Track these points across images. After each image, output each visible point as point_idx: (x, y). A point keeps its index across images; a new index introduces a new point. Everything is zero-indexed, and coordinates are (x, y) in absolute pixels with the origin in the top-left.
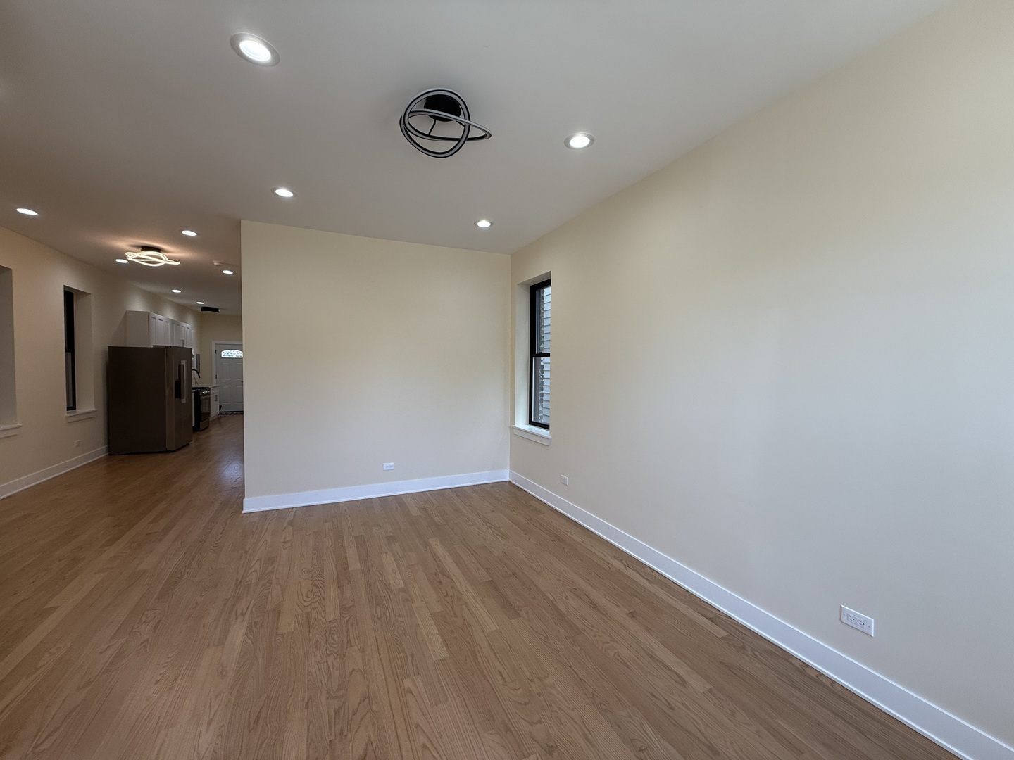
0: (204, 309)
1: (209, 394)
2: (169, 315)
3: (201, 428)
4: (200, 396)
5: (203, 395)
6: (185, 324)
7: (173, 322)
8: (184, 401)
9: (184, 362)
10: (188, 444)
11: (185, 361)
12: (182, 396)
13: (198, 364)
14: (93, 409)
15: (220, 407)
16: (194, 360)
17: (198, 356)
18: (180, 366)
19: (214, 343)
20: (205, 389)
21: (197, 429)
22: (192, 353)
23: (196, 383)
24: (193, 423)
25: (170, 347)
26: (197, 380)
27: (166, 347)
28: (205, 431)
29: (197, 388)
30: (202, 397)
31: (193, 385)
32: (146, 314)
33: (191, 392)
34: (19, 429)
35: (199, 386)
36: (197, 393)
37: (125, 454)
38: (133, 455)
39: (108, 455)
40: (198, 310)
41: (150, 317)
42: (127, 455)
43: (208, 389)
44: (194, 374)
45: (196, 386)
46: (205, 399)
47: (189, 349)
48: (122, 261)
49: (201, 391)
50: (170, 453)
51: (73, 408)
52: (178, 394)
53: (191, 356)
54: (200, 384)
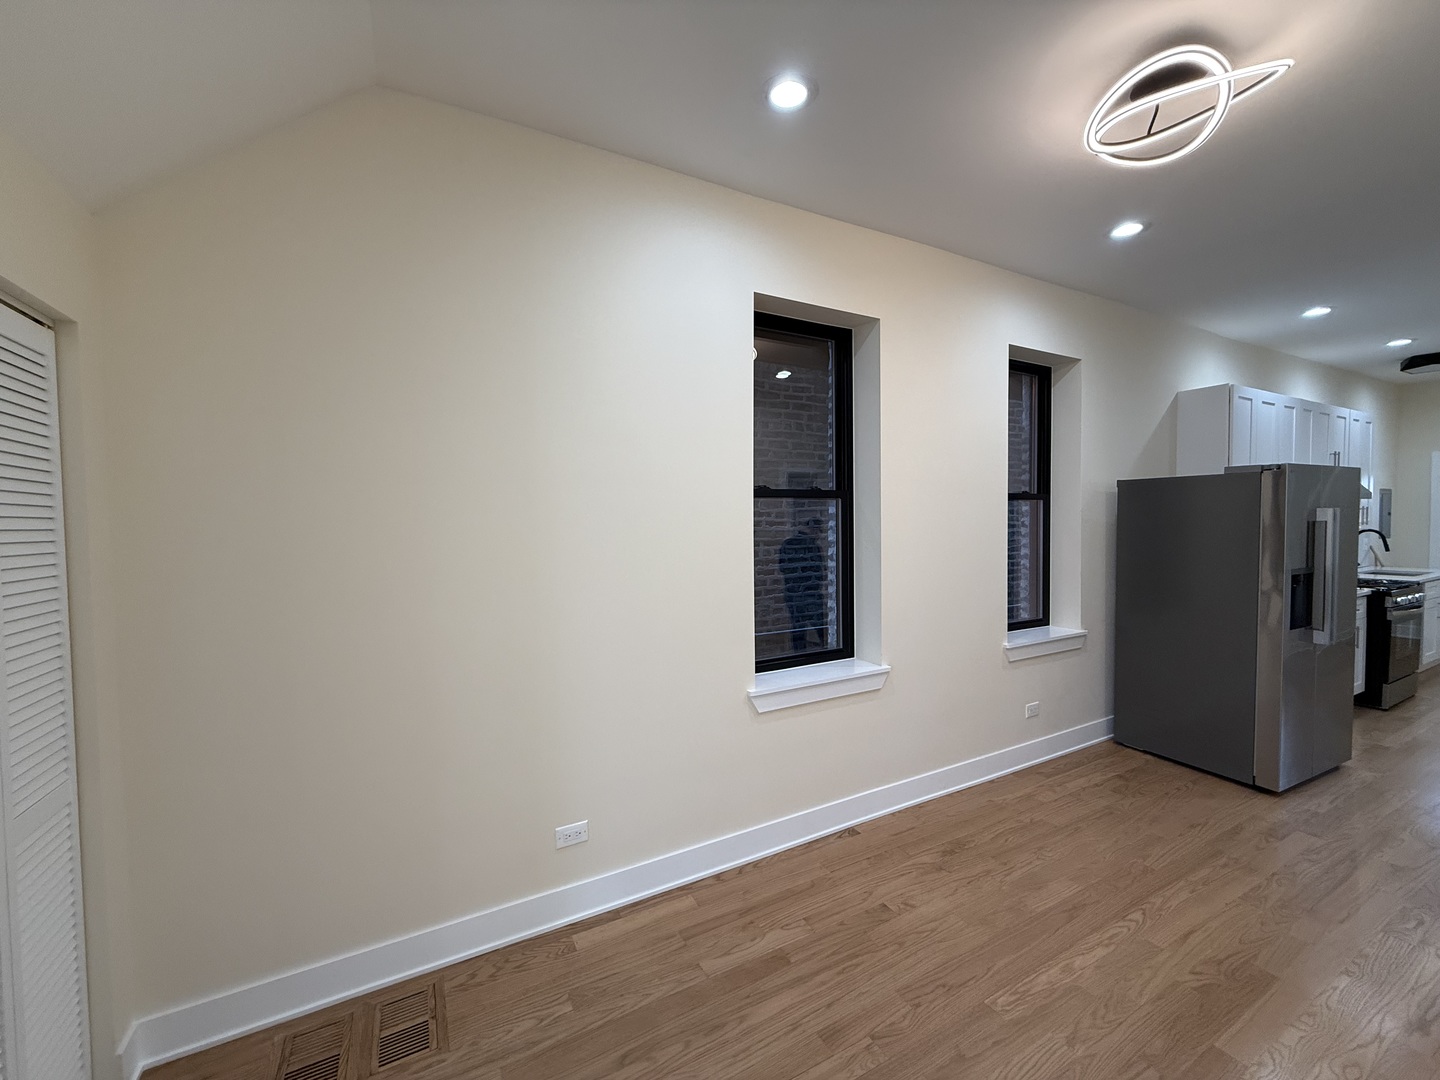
0: (1412, 362)
1: (1418, 604)
2: (1303, 389)
3: (1386, 706)
4: (1385, 610)
5: (1398, 607)
6: (1344, 411)
7: (1306, 408)
8: (1321, 638)
9: (1326, 515)
10: (1336, 769)
11: (1330, 511)
12: (1314, 625)
13: (1385, 514)
14: (1077, 630)
16: (1371, 507)
17: (1386, 496)
18: (1312, 528)
19: (1436, 457)
20: (1406, 587)
21: (1370, 700)
22: (1364, 483)
23: (1372, 569)
24: (1359, 685)
25: (1279, 467)
26: (1376, 559)
27: (1263, 468)
28: (1396, 713)
29: (1375, 583)
30: (1394, 613)
31: (1362, 576)
32: (1226, 393)
33: (1354, 598)
34: (884, 677)
35: (1379, 577)
36: (1377, 602)
37: (1145, 752)
38: (1162, 761)
39: (1112, 739)
40: (1395, 372)
41: (1236, 399)
42: (1149, 757)
43: (1419, 587)
44: (1367, 542)
45: (1372, 577)
46: (1404, 620)
47: (1356, 473)
48: (1128, 230)
49: (1390, 595)
50: (1261, 797)
51: (1044, 621)
52: (1302, 616)
53: (1359, 492)
54: (1384, 569)
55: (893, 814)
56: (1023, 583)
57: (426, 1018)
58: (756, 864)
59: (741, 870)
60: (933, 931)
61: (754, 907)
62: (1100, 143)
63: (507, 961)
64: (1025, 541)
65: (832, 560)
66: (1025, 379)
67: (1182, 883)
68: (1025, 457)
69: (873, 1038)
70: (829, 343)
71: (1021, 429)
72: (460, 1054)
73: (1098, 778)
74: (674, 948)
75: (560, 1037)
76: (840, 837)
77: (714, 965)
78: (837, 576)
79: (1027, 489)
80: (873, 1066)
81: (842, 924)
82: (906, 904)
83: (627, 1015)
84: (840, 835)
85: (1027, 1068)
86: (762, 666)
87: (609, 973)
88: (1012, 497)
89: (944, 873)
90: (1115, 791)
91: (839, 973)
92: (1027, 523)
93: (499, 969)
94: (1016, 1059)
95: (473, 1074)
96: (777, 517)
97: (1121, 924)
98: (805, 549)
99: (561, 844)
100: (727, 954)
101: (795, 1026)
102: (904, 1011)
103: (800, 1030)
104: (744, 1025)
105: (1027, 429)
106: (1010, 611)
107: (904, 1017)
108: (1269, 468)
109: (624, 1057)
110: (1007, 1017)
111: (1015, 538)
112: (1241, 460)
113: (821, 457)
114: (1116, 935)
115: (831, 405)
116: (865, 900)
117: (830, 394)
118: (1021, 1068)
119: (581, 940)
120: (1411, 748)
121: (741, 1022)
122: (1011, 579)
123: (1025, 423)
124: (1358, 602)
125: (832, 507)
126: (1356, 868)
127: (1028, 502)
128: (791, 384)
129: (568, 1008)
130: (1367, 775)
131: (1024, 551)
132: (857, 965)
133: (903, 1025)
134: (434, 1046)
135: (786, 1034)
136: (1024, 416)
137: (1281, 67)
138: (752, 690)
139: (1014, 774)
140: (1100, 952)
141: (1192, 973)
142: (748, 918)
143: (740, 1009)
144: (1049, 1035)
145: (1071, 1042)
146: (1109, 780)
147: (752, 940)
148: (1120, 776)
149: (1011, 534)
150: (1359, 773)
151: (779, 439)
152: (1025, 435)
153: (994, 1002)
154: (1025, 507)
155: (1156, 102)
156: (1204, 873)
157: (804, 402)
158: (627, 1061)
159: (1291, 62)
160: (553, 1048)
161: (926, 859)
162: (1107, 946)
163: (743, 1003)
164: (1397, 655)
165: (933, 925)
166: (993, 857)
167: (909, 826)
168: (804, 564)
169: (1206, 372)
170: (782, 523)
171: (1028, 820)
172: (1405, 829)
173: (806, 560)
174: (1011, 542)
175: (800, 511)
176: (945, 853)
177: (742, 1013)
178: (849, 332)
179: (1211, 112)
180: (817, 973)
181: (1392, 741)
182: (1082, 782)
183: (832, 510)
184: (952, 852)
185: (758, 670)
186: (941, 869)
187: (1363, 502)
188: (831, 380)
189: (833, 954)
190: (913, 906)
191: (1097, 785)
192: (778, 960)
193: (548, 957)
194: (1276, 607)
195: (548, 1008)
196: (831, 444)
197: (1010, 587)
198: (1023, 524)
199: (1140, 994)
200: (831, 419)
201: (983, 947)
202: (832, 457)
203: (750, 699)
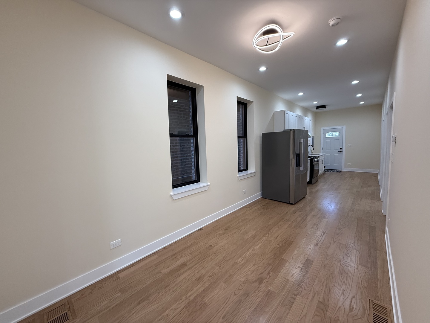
0: (318, 107)
1: (318, 161)
2: (299, 112)
3: (313, 183)
4: (313, 162)
5: (315, 162)
6: (306, 118)
7: (299, 117)
8: (301, 168)
9: (302, 141)
10: (304, 197)
13: (313, 142)
14: (254, 171)
15: (325, 167)
17: (313, 137)
18: (300, 143)
19: (322, 129)
20: (316, 157)
21: (310, 183)
22: (309, 134)
23: (311, 154)
24: (308, 179)
25: (294, 129)
26: (312, 152)
27: (291, 130)
28: (315, 185)
29: (312, 156)
30: (314, 163)
31: (309, 155)
32: (284, 112)
33: (307, 160)
34: (208, 186)
35: (312, 155)
36: (311, 161)
37: (269, 199)
38: (273, 201)
39: (261, 197)
40: (315, 109)
41: (286, 114)
42: (270, 200)
43: (318, 157)
44: (310, 148)
45: (311, 155)
46: (316, 164)
47: (307, 131)
48: (263, 69)
49: (314, 159)
50: (291, 205)
51: (247, 169)
52: (298, 164)
53: (308, 136)
54: (313, 154)
55: (212, 223)
56: (242, 160)
57: (66, 311)
58: (175, 243)
59: (171, 245)
60: (223, 249)
61: (176, 254)
62: (256, 45)
63: (95, 287)
64: (242, 149)
65: (193, 155)
66: (241, 106)
67: (276, 226)
68: (241, 127)
69: (210, 277)
70: (189, 92)
71: (240, 120)
72: (81, 318)
73: (259, 206)
74: (152, 270)
75: (117, 303)
76: (198, 231)
77: (165, 271)
78: (194, 160)
79: (242, 135)
80: (210, 283)
81: (200, 252)
82: (216, 244)
83: (139, 291)
84: (198, 230)
85: (245, 274)
86: (174, 187)
87: (132, 282)
88: (239, 137)
89: (225, 235)
90: (263, 209)
91: (200, 264)
92: (242, 144)
93: (93, 290)
94: (243, 272)
95: (87, 322)
96: (175, 144)
97: (264, 237)
98: (184, 153)
99: (112, 247)
100: (169, 267)
101: (189, 280)
102: (217, 269)
103: (191, 280)
104: (175, 284)
105: (241, 119)
106: (239, 168)
107: (217, 270)
108: (292, 130)
109: (139, 302)
110: (241, 264)
111: (239, 149)
112: (287, 128)
113: (188, 126)
114: (263, 240)
115: (191, 110)
116: (206, 245)
117: (190, 107)
118: (244, 274)
119: (121, 275)
120: (317, 191)
121: (174, 283)
122: (239, 160)
123: (241, 118)
124: (308, 161)
125: (192, 140)
126: (307, 217)
127: (242, 139)
128: (177, 104)
129: (120, 294)
130: (309, 198)
131: (242, 152)
132: (205, 261)
133: (217, 272)
134: (71, 318)
135: (187, 282)
136: (241, 116)
137: (292, 34)
138: (172, 193)
139: (241, 208)
140: (260, 244)
141: (278, 244)
142: (174, 257)
143: (173, 280)
144: (250, 265)
145: (254, 265)
146: (262, 206)
147: (176, 262)
148: (264, 205)
149: (238, 148)
150: (308, 197)
151: (175, 120)
152: (241, 121)
153: (238, 261)
154: (241, 140)
155: (268, 37)
156: (280, 223)
157: (182, 109)
158: (140, 303)
159: (294, 33)
160: (116, 306)
161: (221, 232)
162: (261, 243)
163: (174, 278)
164: (315, 172)
165: (222, 248)
166: (236, 229)
167: (216, 225)
168: (184, 158)
169: (280, 107)
170: (176, 146)
171: (244, 219)
172: (315, 207)
173: (184, 156)
174: (239, 150)
175: (182, 142)
176: (225, 230)
177: (174, 281)
178: (195, 89)
179: (279, 42)
180: (194, 266)
181: (314, 190)
182: (256, 208)
183: (192, 141)
184: (227, 229)
185: (173, 188)
186: (224, 234)
187: (309, 139)
188: (190, 103)
189: (198, 260)
190: (218, 244)
191: (259, 208)
192: (184, 265)
193: (110, 282)
194: (293, 162)
195: (113, 296)
196: (191, 122)
197: (239, 162)
198: (241, 145)
199: (268, 252)
200: (191, 114)
201: (235, 249)
202: (191, 125)
203: (171, 196)
